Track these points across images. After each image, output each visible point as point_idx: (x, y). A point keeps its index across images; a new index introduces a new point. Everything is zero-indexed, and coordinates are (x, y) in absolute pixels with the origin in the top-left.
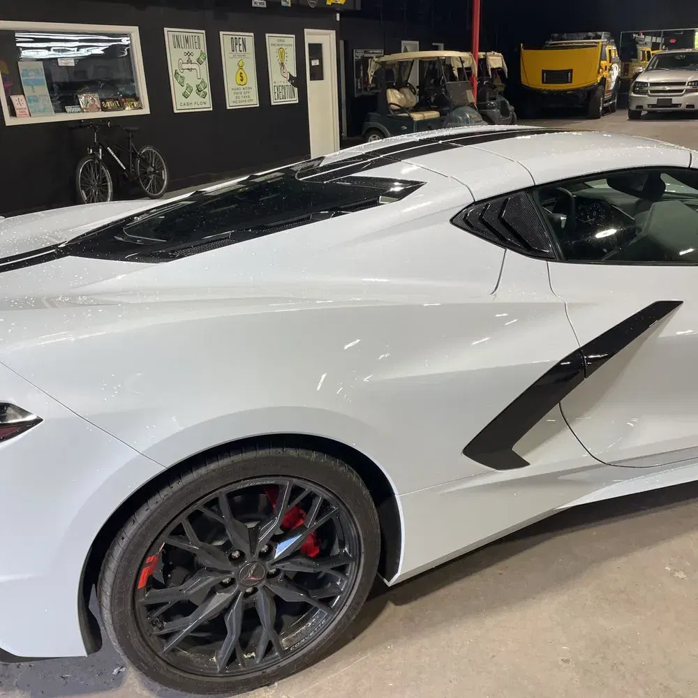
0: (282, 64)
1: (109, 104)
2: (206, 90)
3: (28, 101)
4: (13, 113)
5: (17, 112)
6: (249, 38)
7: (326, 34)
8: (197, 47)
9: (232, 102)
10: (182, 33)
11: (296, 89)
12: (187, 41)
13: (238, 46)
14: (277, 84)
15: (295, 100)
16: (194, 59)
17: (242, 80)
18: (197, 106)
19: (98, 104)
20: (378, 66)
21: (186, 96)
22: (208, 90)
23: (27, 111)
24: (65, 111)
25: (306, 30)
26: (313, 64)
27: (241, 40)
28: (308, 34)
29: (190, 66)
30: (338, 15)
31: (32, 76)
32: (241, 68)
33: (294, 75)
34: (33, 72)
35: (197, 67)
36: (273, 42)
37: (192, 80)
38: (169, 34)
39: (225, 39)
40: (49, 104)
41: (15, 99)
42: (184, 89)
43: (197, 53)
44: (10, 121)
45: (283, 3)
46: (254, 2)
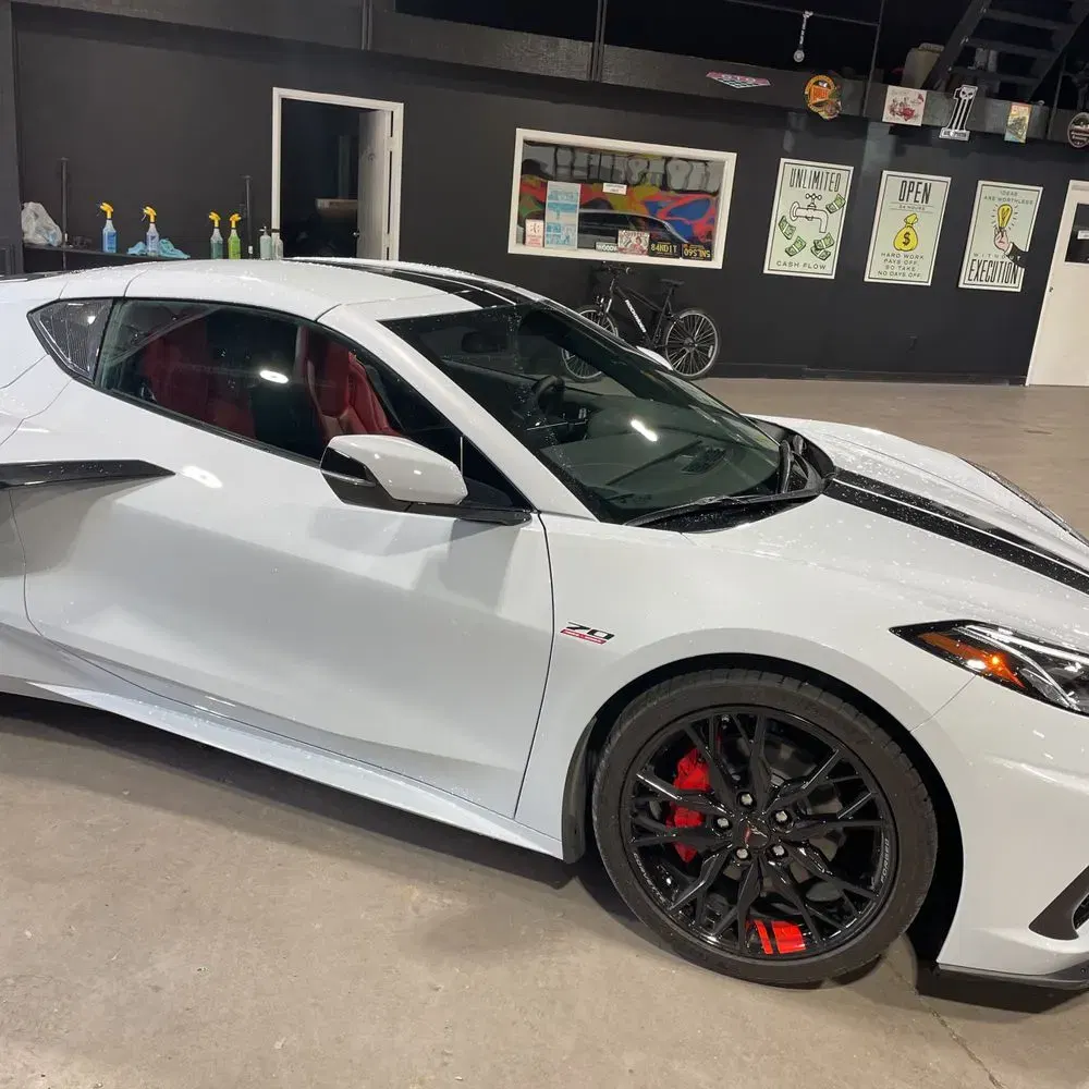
0: (1001, 230)
1: (662, 247)
2: (831, 249)
3: (547, 228)
4: (522, 240)
5: (528, 240)
6: (940, 186)
8: (833, 188)
9: (877, 270)
10: (809, 168)
11: (1021, 271)
12: (816, 178)
13: (912, 195)
14: (979, 258)
15: (1016, 286)
16: (819, 204)
17: (906, 244)
18: (806, 269)
19: (644, 246)
21: (789, 252)
22: (834, 251)
23: (541, 240)
24: (595, 248)
25: (1072, 182)
26: (1081, 236)
27: (921, 188)
28: (1074, 188)
29: (810, 213)
31: (563, 200)
32: (910, 225)
33: (1024, 246)
34: (565, 195)
35: (823, 216)
36: (990, 196)
37: (808, 232)
38: (787, 167)
39: (891, 182)
40: (574, 235)
41: (530, 224)
42: (790, 243)
43: (828, 197)
44: (514, 248)
45: (1009, 137)
46: (943, 130)
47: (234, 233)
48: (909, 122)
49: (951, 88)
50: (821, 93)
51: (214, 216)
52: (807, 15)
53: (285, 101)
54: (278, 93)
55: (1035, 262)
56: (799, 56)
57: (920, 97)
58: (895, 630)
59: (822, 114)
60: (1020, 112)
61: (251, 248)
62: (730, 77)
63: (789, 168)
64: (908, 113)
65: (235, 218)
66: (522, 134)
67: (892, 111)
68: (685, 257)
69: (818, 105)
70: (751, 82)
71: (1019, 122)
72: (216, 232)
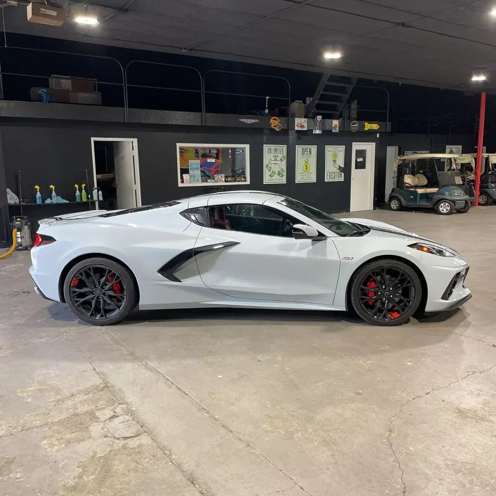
0: (335, 161)
1: (229, 179)
2: (283, 173)
3: (190, 177)
4: (182, 182)
5: (184, 181)
6: (314, 149)
7: (370, 145)
8: (281, 153)
9: (299, 179)
10: (272, 147)
11: (343, 174)
12: (276, 150)
13: (306, 152)
14: (329, 171)
15: (342, 179)
16: (278, 159)
17: (306, 169)
18: (277, 181)
19: (223, 179)
20: (401, 162)
21: (271, 176)
22: (285, 174)
23: (189, 181)
24: (207, 182)
25: (353, 143)
26: (358, 160)
27: (308, 149)
28: (355, 145)
29: (275, 162)
30: (378, 134)
31: (194, 166)
32: (307, 163)
33: (342, 166)
34: (195, 164)
35: (279, 162)
36: (330, 150)
37: (276, 168)
38: (266, 147)
39: (299, 149)
40: (200, 178)
41: (184, 176)
42: (270, 173)
43: (280, 156)
44: (180, 185)
45: (333, 131)
46: (314, 131)
47: (84, 191)
48: (303, 129)
49: (314, 117)
50: (275, 123)
51: (76, 186)
52: (267, 98)
53: (95, 142)
54: (93, 139)
55: (346, 170)
56: (267, 111)
57: (305, 121)
58: (408, 246)
59: (276, 129)
60: (335, 122)
61: (89, 196)
62: (246, 120)
63: (267, 148)
64: (302, 126)
65: (83, 185)
66: (178, 145)
67: (297, 126)
68: (238, 181)
69: (274, 126)
70: (253, 121)
71: (336, 126)
72: (78, 191)
